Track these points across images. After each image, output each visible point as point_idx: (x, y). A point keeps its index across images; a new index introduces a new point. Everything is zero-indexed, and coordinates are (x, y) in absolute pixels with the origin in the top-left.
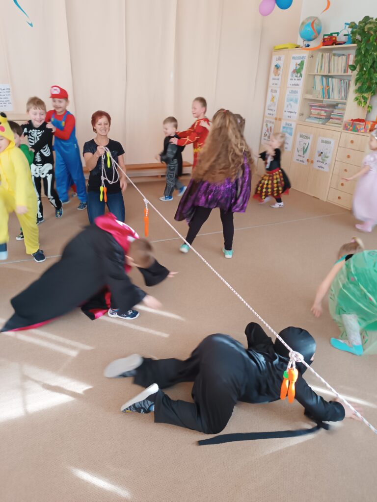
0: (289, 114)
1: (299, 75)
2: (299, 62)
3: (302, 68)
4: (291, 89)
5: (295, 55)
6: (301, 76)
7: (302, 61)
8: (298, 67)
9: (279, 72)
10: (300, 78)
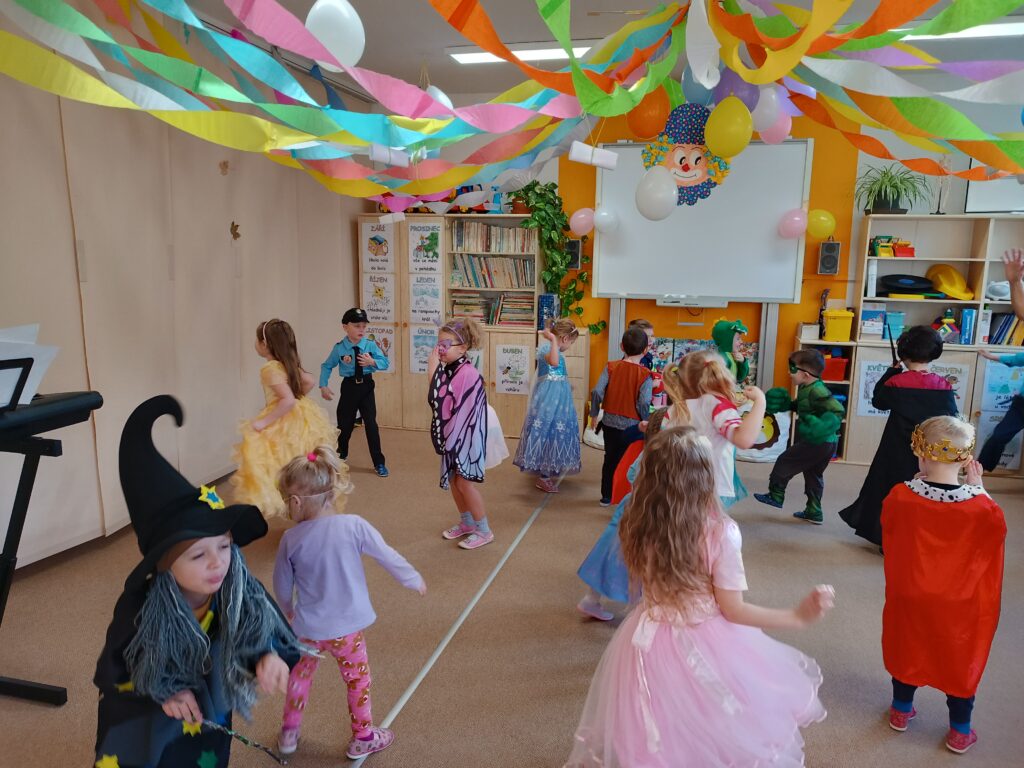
0: (425, 315)
1: (431, 254)
2: (427, 234)
6: (436, 254)
7: (432, 234)
8: (428, 242)
9: (385, 250)
10: (435, 258)
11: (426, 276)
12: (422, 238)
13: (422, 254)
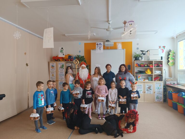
0: (61, 79)
1: (62, 68)
2: (62, 65)
3: (63, 66)
4: (60, 72)
5: (60, 63)
6: (63, 68)
8: (62, 66)
9: (54, 68)
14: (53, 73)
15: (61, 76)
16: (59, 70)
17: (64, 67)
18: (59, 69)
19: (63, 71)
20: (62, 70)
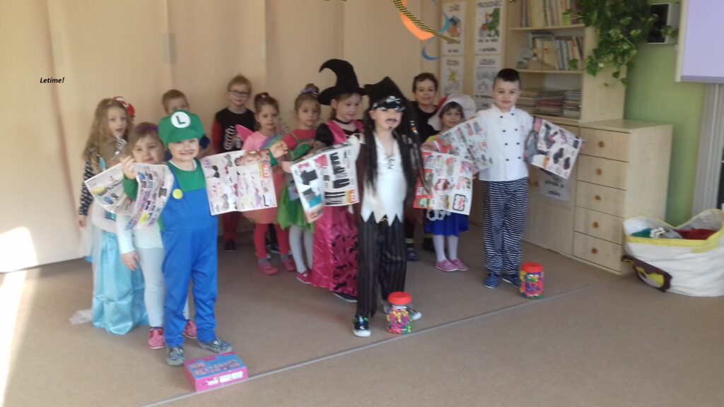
0: (485, 101)
1: (493, 32)
2: (490, 10)
3: (498, 21)
4: (484, 57)
5: (482, 1)
6: (497, 33)
7: (495, 10)
8: (490, 19)
9: (458, 30)
10: (496, 37)
11: (488, 58)
12: (487, 15)
13: (486, 32)
14: (456, 63)
15: (483, 84)
16: (478, 46)
17: (501, 27)
18: (477, 37)
19: (493, 49)
20: (490, 45)
